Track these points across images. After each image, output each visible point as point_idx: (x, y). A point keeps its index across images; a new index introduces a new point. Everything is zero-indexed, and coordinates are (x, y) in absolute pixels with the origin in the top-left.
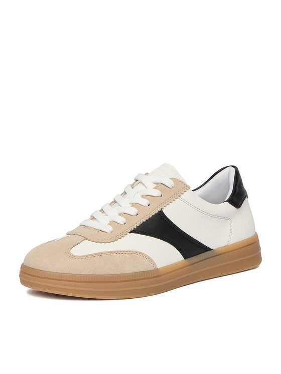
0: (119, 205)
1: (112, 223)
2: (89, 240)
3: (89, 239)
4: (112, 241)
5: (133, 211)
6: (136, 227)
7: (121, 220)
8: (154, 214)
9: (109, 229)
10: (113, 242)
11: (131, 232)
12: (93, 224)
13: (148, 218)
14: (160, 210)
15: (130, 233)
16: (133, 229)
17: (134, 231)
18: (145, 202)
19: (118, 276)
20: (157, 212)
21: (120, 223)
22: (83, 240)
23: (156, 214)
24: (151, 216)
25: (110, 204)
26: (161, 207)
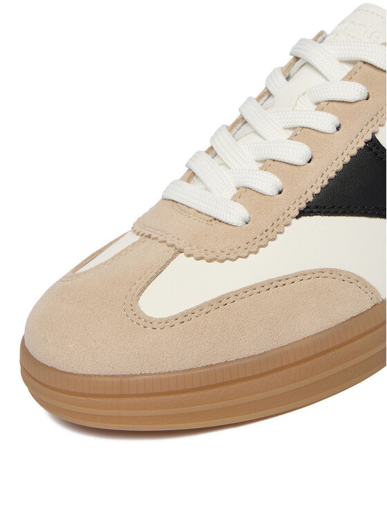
0: (256, 132)
1: (244, 193)
2: (189, 256)
3: (188, 250)
4: (250, 253)
5: (297, 152)
6: (311, 199)
7: (268, 183)
8: (354, 152)
9: (236, 214)
10: (256, 252)
11: (302, 213)
12: (191, 196)
13: (340, 167)
14: (369, 137)
15: (297, 217)
16: (304, 205)
17: (310, 210)
18: (326, 122)
19: (281, 352)
20: (362, 145)
21: (268, 192)
22: (172, 259)
23: (360, 150)
24: (348, 159)
25: (230, 128)
26: (372, 130)
